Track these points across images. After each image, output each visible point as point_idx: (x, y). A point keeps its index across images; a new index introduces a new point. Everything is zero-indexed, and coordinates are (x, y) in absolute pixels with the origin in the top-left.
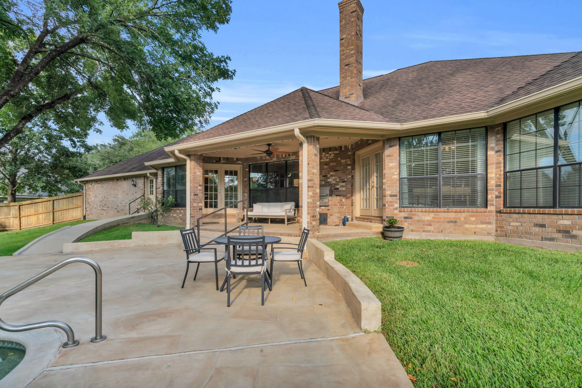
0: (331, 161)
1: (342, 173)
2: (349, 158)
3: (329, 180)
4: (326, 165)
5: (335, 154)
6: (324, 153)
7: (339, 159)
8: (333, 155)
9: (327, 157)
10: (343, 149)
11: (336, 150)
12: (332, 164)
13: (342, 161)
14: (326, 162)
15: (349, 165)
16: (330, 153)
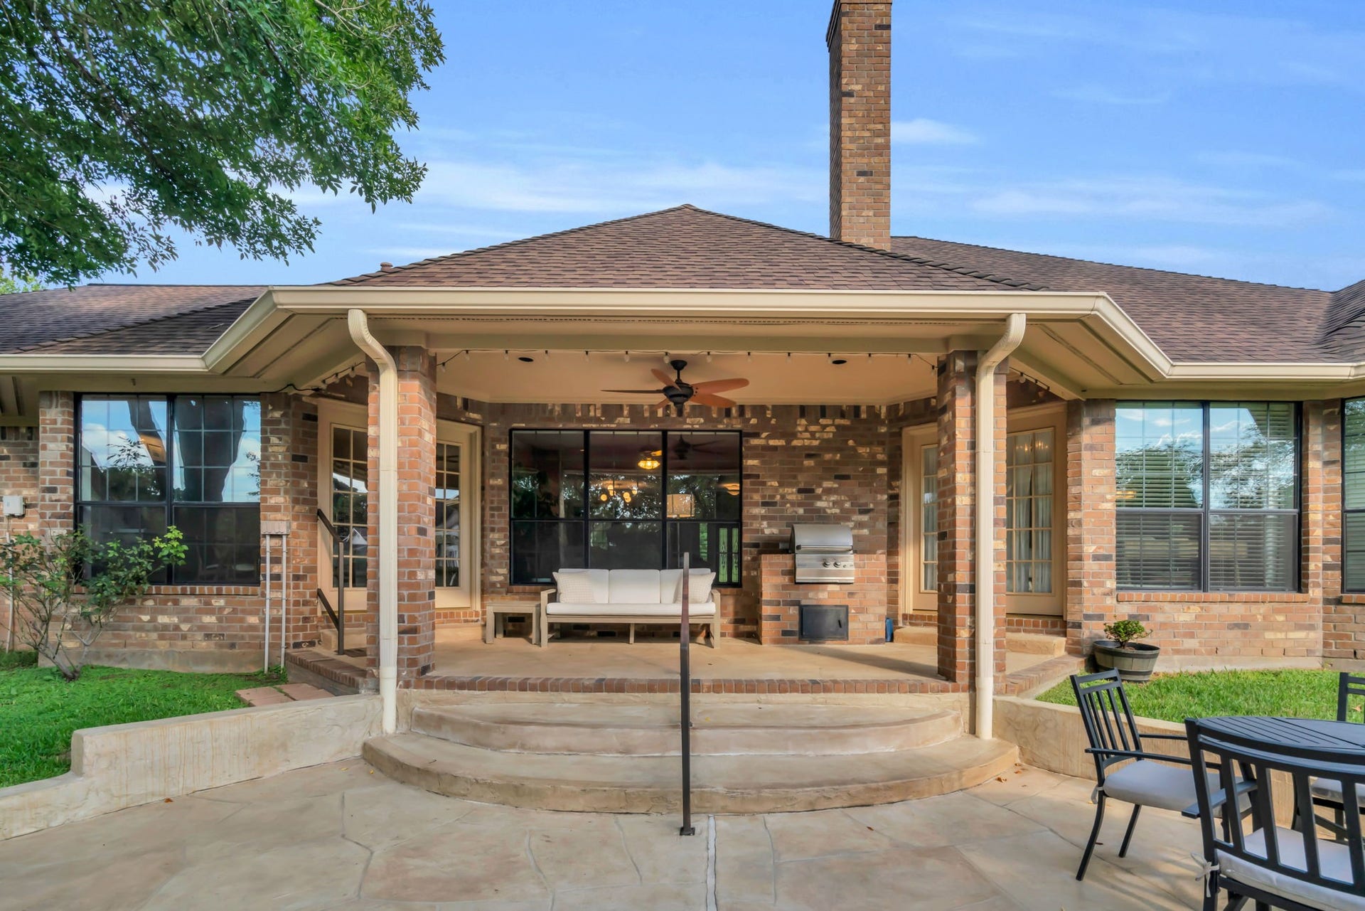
0: (827, 446)
1: (860, 485)
2: (881, 443)
3: (819, 504)
4: (809, 456)
5: (837, 427)
6: (804, 422)
7: (851, 443)
8: (833, 429)
9: (813, 434)
10: (864, 416)
11: (843, 416)
12: (828, 456)
13: (861, 450)
14: (810, 447)
15: (882, 464)
16: (822, 421)
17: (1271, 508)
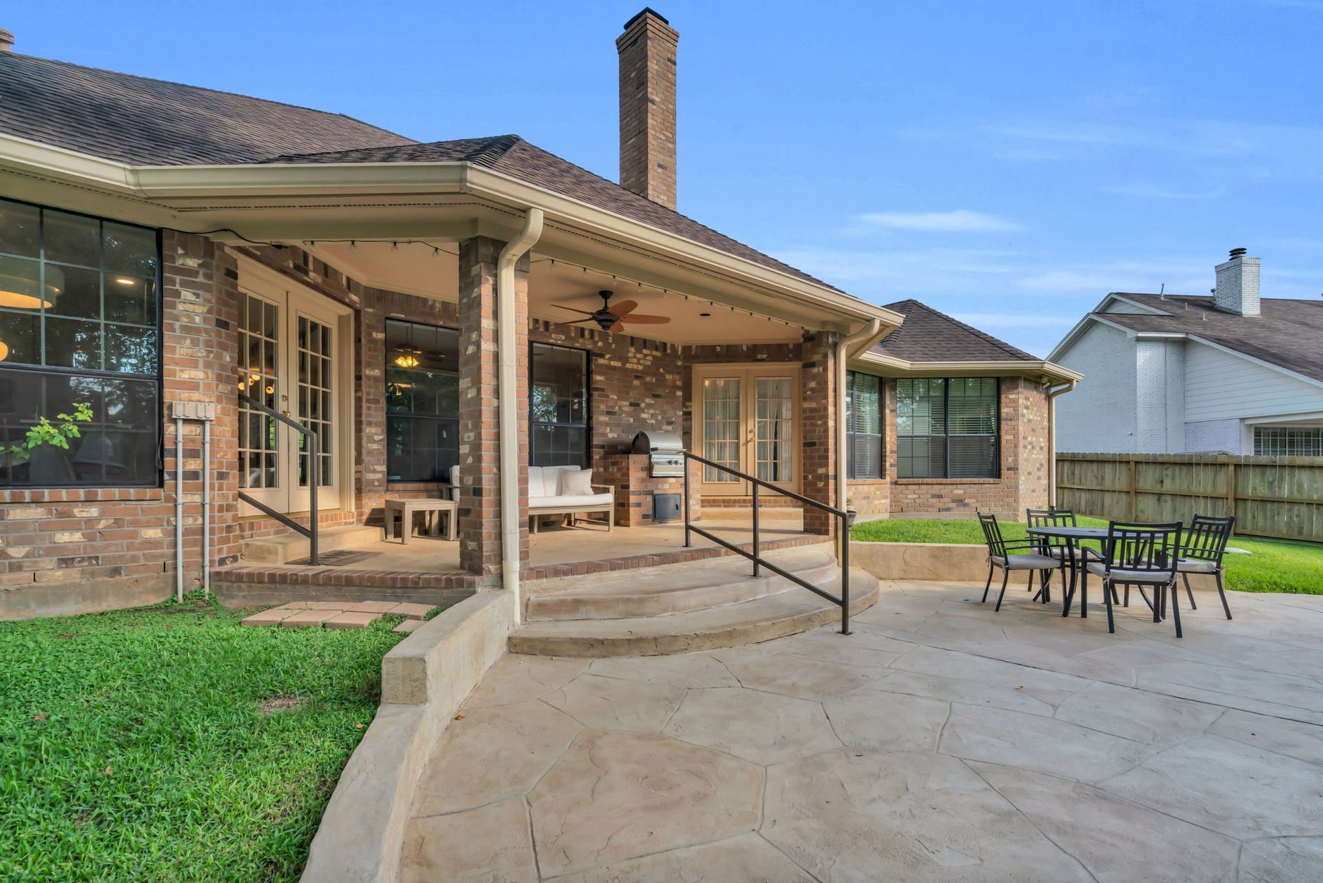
0: (647, 371)
1: (667, 403)
2: (678, 373)
3: (644, 416)
4: (637, 377)
5: (654, 357)
6: (633, 350)
7: (661, 370)
8: (650, 358)
9: (639, 360)
10: (669, 351)
11: (657, 349)
12: (648, 379)
13: (669, 377)
14: (637, 371)
15: (678, 388)
16: (645, 351)
17: (869, 433)
